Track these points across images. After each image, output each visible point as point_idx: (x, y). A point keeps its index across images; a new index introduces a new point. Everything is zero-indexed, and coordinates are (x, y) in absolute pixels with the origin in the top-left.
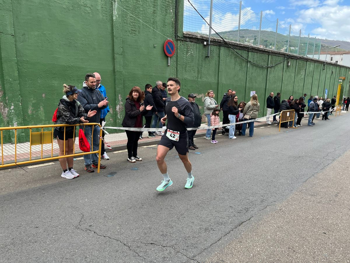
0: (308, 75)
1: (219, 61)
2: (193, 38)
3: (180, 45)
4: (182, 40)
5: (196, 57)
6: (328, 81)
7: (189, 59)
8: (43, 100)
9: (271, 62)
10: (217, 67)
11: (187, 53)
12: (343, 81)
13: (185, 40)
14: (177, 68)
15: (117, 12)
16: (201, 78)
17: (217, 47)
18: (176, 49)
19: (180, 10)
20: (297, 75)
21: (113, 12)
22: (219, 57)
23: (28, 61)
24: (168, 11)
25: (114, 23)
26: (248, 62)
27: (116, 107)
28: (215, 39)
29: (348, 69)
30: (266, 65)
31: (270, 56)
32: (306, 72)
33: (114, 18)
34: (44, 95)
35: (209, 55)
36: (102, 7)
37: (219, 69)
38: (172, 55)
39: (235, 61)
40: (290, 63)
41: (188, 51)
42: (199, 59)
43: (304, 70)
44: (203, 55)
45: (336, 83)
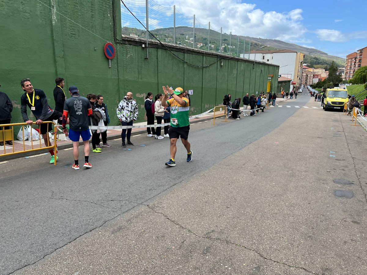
0: (240, 74)
1: (158, 63)
2: (132, 41)
3: (120, 48)
4: (122, 43)
6: (258, 79)
7: (129, 61)
9: (206, 62)
10: (156, 68)
11: (127, 55)
12: (272, 78)
13: (124, 42)
14: (118, 70)
15: (56, 17)
16: (141, 78)
17: (155, 49)
18: (116, 51)
19: (117, 14)
20: (230, 74)
21: (52, 17)
22: (157, 58)
24: (106, 15)
25: (53, 28)
26: (184, 63)
28: (152, 42)
29: (275, 67)
30: (202, 66)
31: (204, 57)
32: (238, 71)
33: (54, 23)
35: (148, 57)
36: (41, 13)
37: (158, 70)
38: (113, 58)
39: (172, 62)
40: (222, 63)
41: (128, 53)
42: (138, 60)
43: (235, 70)
44: (142, 56)
45: (265, 80)
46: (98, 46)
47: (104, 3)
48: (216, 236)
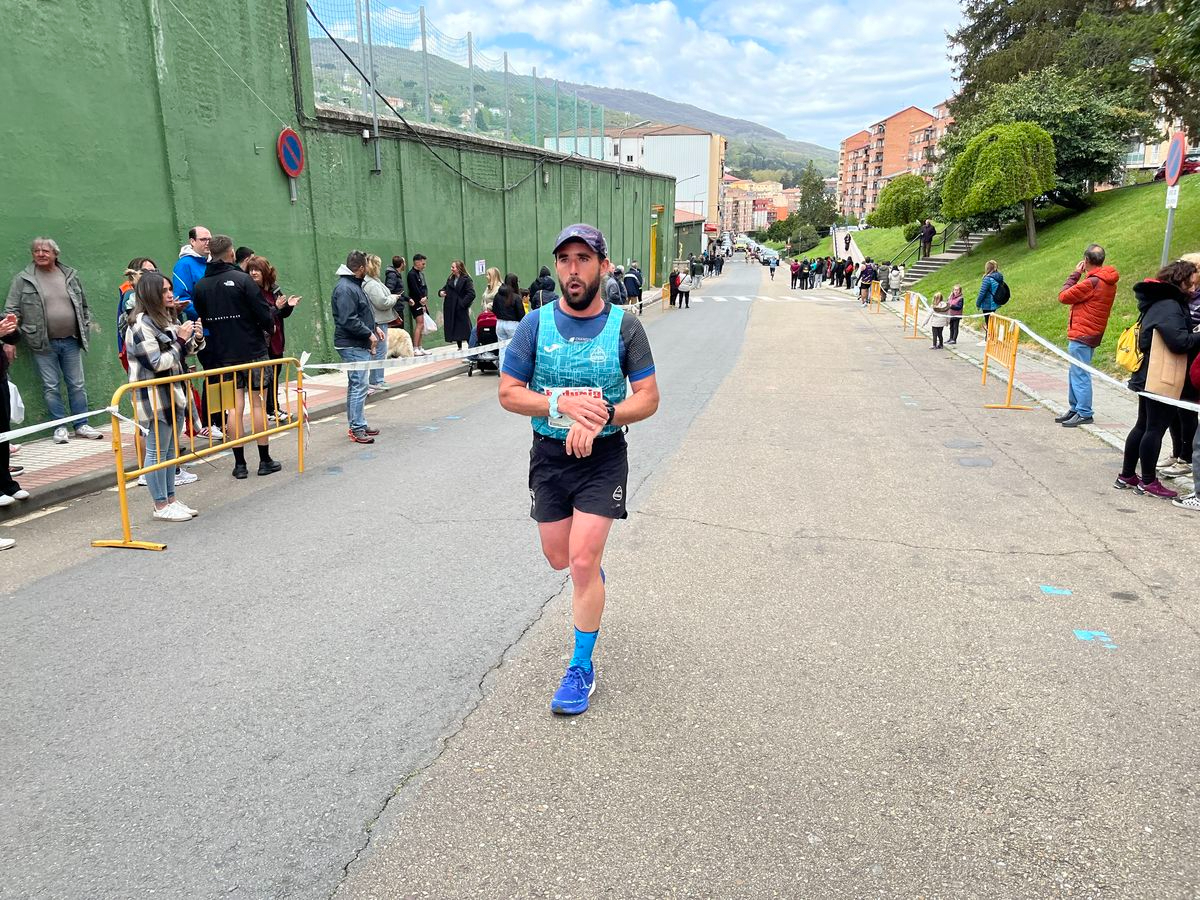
0: (587, 206)
1: (401, 183)
2: (338, 120)
3: (313, 143)
4: (316, 129)
5: (350, 173)
6: (628, 219)
7: (335, 182)
9: (508, 178)
10: (399, 199)
11: (329, 162)
12: (659, 216)
13: (320, 126)
14: (312, 209)
15: (166, 60)
17: (392, 142)
18: (304, 153)
19: (301, 43)
20: (565, 209)
21: (154, 60)
22: (400, 170)
24: (275, 47)
25: (161, 91)
26: (461, 179)
28: (385, 121)
29: (667, 183)
30: (500, 186)
31: (505, 159)
32: (583, 198)
33: (160, 77)
35: (379, 168)
36: (130, 48)
37: (402, 204)
38: (298, 173)
39: (434, 179)
40: (547, 176)
41: (329, 158)
42: (356, 179)
43: (577, 194)
44: (366, 165)
45: (646, 223)
46: (264, 138)
47: (268, 12)
48: (815, 534)
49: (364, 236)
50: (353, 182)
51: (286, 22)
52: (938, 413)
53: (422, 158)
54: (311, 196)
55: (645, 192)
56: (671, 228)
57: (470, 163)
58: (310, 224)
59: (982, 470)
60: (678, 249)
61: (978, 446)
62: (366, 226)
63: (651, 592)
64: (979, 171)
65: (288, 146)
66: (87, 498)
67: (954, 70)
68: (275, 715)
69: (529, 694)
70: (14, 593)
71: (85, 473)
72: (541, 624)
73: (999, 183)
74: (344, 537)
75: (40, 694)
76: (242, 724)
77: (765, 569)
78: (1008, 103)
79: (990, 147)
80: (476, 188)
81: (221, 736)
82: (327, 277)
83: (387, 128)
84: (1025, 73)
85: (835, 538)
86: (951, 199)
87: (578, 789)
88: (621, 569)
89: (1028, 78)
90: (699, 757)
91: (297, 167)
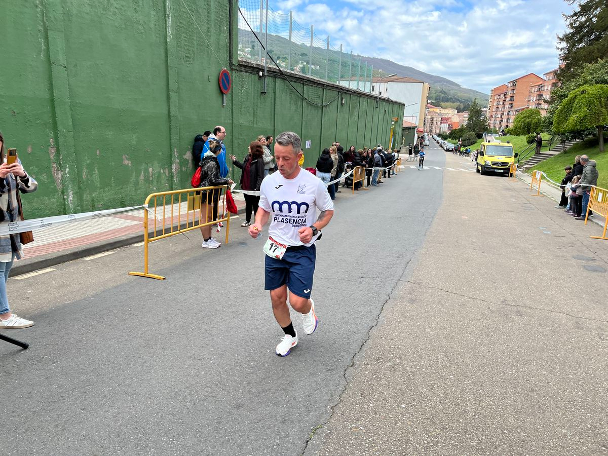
0: (361, 116)
1: (275, 99)
2: (248, 66)
3: (236, 77)
4: (237, 70)
5: (251, 93)
6: (381, 123)
7: (244, 97)
8: (97, 159)
9: (325, 99)
10: (273, 107)
11: (242, 87)
12: (395, 123)
13: (240, 69)
14: (232, 110)
15: (172, 32)
16: (256, 123)
17: (273, 78)
18: (231, 82)
19: (234, 27)
20: (351, 117)
21: (166, 32)
22: (275, 93)
23: (80, 103)
24: (222, 28)
25: (168, 48)
26: (303, 99)
27: (171, 166)
28: (270, 68)
29: (401, 106)
30: (321, 104)
31: (325, 90)
32: (360, 112)
33: (168, 40)
34: (98, 152)
35: (266, 91)
36: (155, 25)
37: (275, 110)
38: (228, 91)
39: (290, 98)
40: (344, 100)
41: (243, 85)
42: (254, 96)
43: (357, 110)
44: (259, 90)
45: (389, 126)
46: (213, 74)
47: (221, 10)
48: (513, 304)
49: (255, 125)
50: (252, 98)
51: (228, 16)
52: (563, 238)
53: (286, 87)
54: (232, 104)
55: (390, 112)
56: (401, 130)
57: (308, 91)
58: (231, 118)
59: (600, 274)
60: (402, 141)
61: (593, 260)
62: (257, 121)
63: (428, 330)
64: (575, 109)
65: (224, 78)
66: (123, 249)
67: (560, 55)
68: (235, 381)
69: (374, 385)
70: (93, 296)
71: (123, 236)
72: (370, 342)
73: (586, 116)
74: (255, 281)
75: (113, 354)
76: (219, 384)
77: (490, 322)
78: (591, 74)
79: (581, 96)
80: (310, 104)
81: (209, 390)
82: (236, 145)
83: (271, 71)
84: (602, 58)
85: (526, 307)
86: (558, 123)
87: (416, 449)
88: (407, 314)
89: (603, 62)
90: (483, 437)
91: (227, 89)
